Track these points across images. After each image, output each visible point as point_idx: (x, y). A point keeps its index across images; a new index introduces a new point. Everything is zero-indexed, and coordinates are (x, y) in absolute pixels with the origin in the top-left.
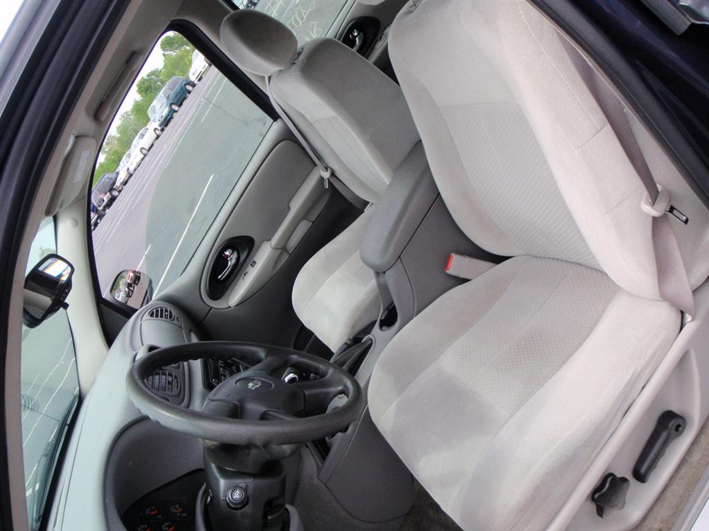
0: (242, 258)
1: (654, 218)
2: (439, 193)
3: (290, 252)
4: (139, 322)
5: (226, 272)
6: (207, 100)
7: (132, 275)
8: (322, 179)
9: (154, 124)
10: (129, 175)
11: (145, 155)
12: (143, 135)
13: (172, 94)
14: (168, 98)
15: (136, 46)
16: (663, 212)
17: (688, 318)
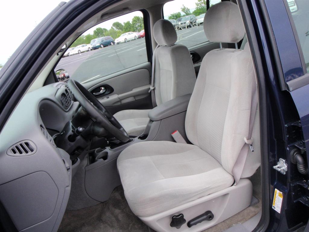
0: (107, 93)
1: (246, 143)
2: (186, 111)
3: (122, 103)
4: (61, 85)
5: (97, 94)
6: (116, 51)
7: (62, 76)
8: (150, 89)
9: (90, 46)
10: (67, 55)
11: (79, 53)
12: (83, 46)
13: (105, 41)
14: (102, 41)
15: (130, 7)
16: (249, 143)
17: (235, 184)
